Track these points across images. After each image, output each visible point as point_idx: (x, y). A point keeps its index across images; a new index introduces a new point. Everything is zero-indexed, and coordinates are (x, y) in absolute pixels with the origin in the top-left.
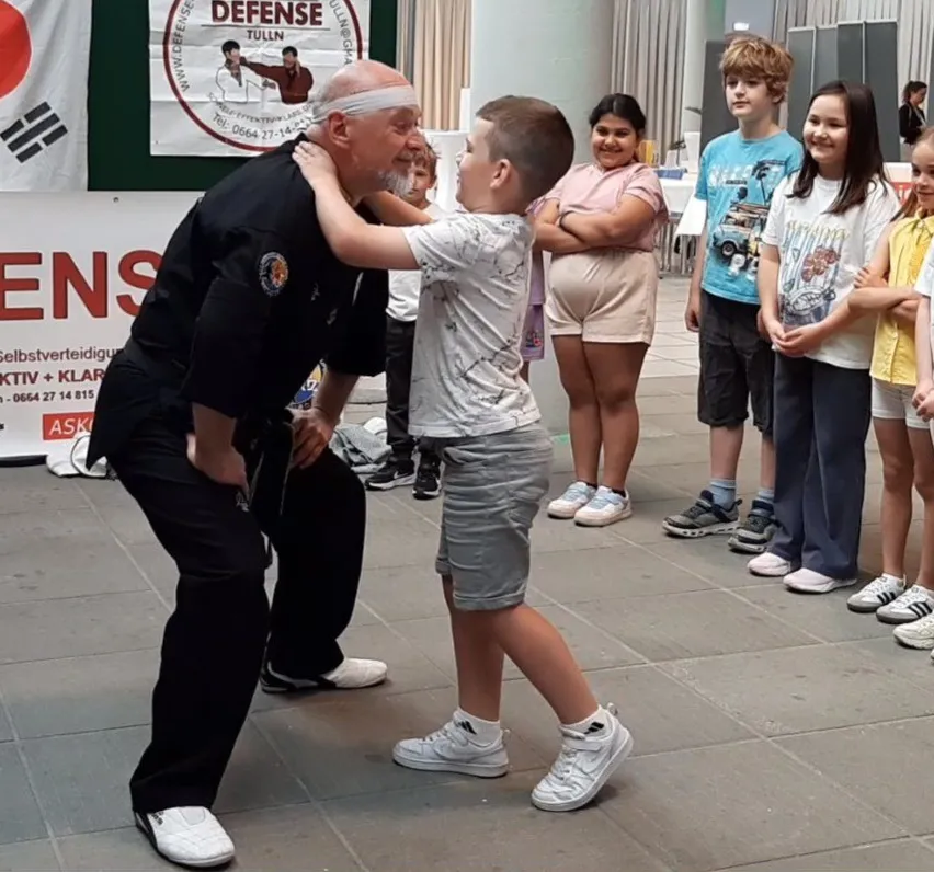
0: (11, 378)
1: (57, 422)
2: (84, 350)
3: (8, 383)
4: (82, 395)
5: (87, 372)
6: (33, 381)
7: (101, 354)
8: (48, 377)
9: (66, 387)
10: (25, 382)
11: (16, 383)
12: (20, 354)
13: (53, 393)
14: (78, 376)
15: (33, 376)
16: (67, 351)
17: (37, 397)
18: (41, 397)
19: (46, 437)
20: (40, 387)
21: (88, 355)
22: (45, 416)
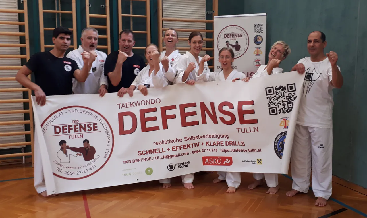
0: (191, 146)
1: (207, 159)
2: (213, 135)
3: (190, 148)
4: (214, 150)
5: (214, 142)
6: (198, 146)
7: (218, 136)
8: (203, 144)
9: (209, 147)
10: (195, 147)
11: (193, 147)
12: (193, 137)
13: (205, 149)
14: (212, 144)
15: (198, 144)
16: (208, 135)
17: (200, 151)
18: (201, 151)
19: (204, 164)
20: (201, 147)
21: (214, 136)
22: (203, 157)
